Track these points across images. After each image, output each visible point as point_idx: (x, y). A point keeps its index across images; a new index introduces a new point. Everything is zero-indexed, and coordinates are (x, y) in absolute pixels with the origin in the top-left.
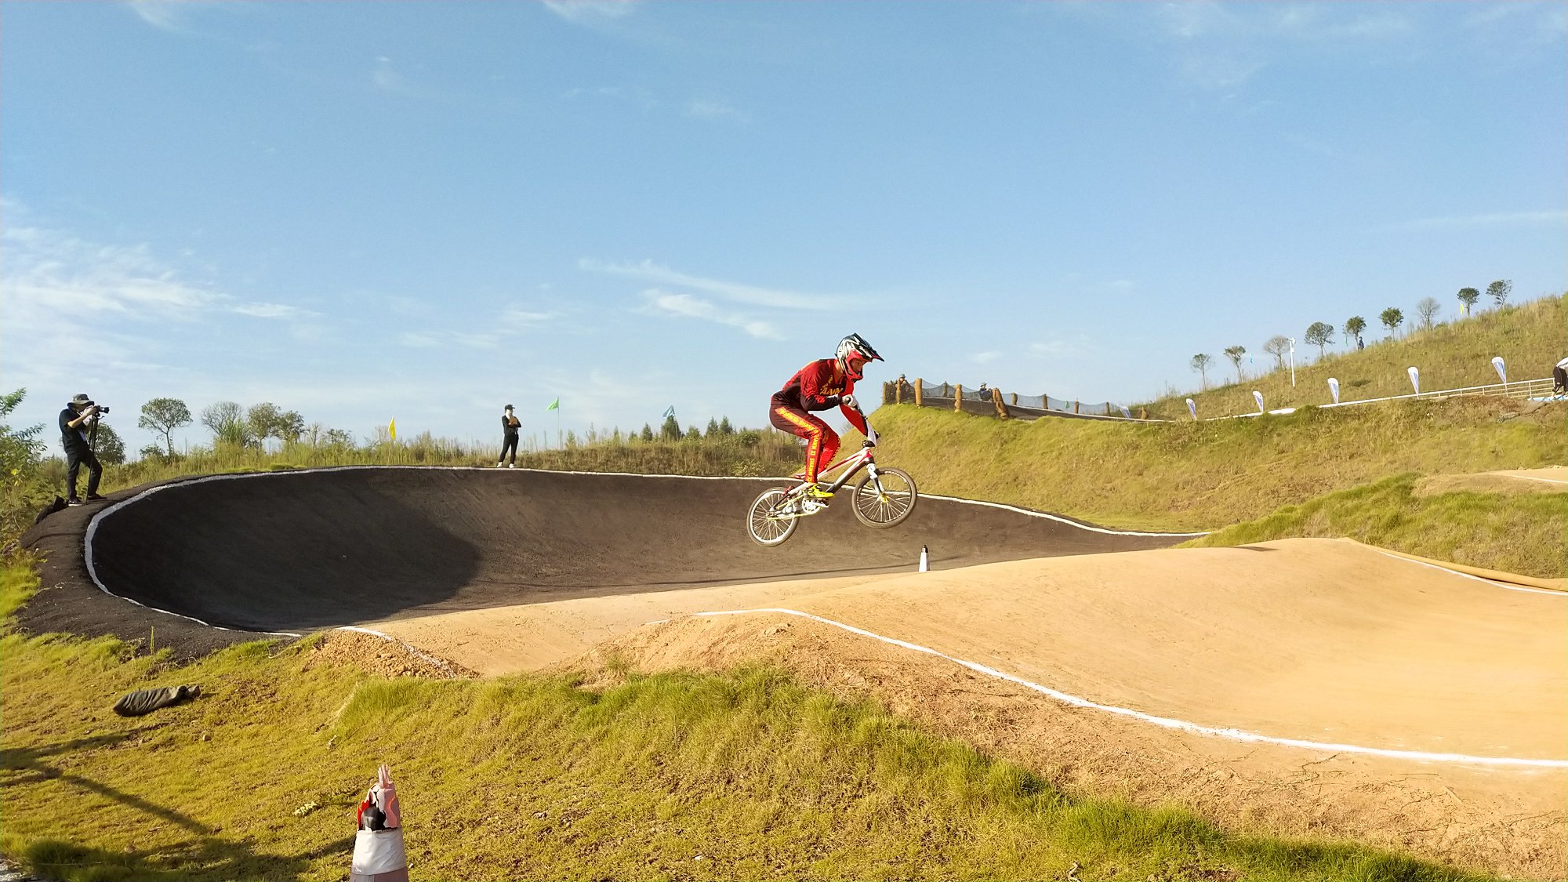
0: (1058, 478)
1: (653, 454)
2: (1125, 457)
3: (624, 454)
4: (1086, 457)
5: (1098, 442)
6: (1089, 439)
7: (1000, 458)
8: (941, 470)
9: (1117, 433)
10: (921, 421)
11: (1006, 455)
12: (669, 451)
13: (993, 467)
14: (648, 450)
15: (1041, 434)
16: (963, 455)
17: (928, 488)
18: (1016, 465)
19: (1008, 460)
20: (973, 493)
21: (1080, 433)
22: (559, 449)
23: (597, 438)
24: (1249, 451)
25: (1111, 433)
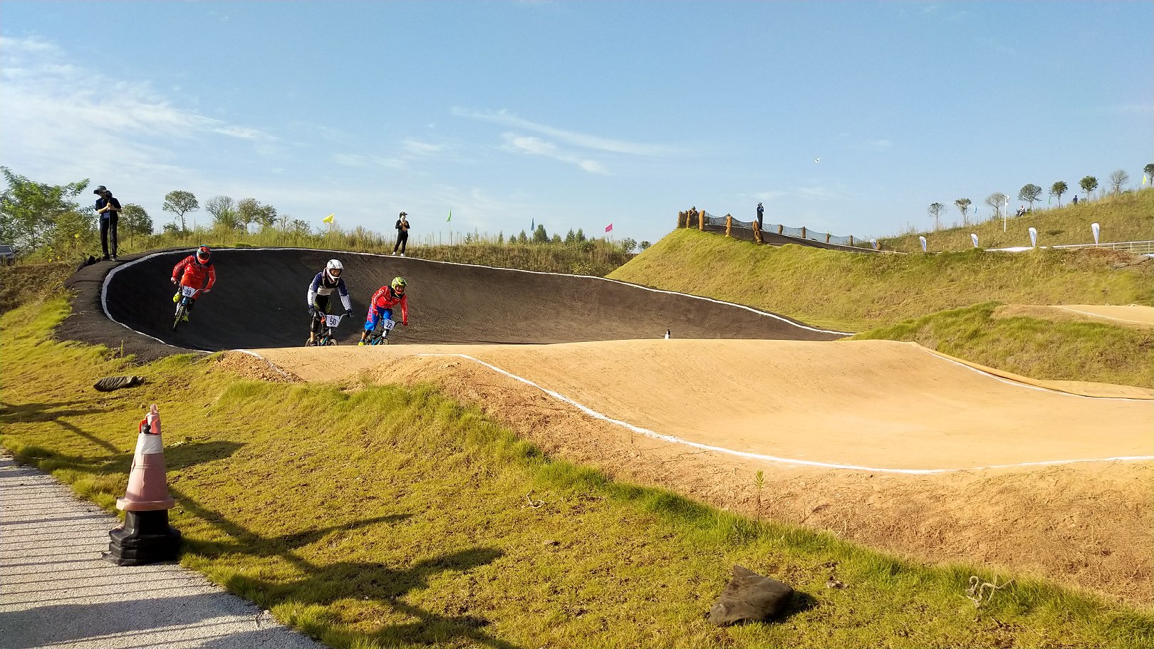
0: (791, 289)
1: (516, 253)
2: (840, 277)
3: (495, 252)
4: (813, 275)
5: (823, 266)
6: (817, 262)
7: (753, 272)
8: (710, 278)
9: (837, 259)
10: (701, 242)
11: (757, 270)
12: (527, 251)
13: (746, 278)
14: (513, 250)
15: (784, 257)
16: (727, 268)
17: (699, 290)
18: (762, 278)
19: (757, 274)
20: (730, 296)
21: (811, 257)
22: (450, 245)
23: (480, 238)
24: (929, 279)
25: (833, 259)
